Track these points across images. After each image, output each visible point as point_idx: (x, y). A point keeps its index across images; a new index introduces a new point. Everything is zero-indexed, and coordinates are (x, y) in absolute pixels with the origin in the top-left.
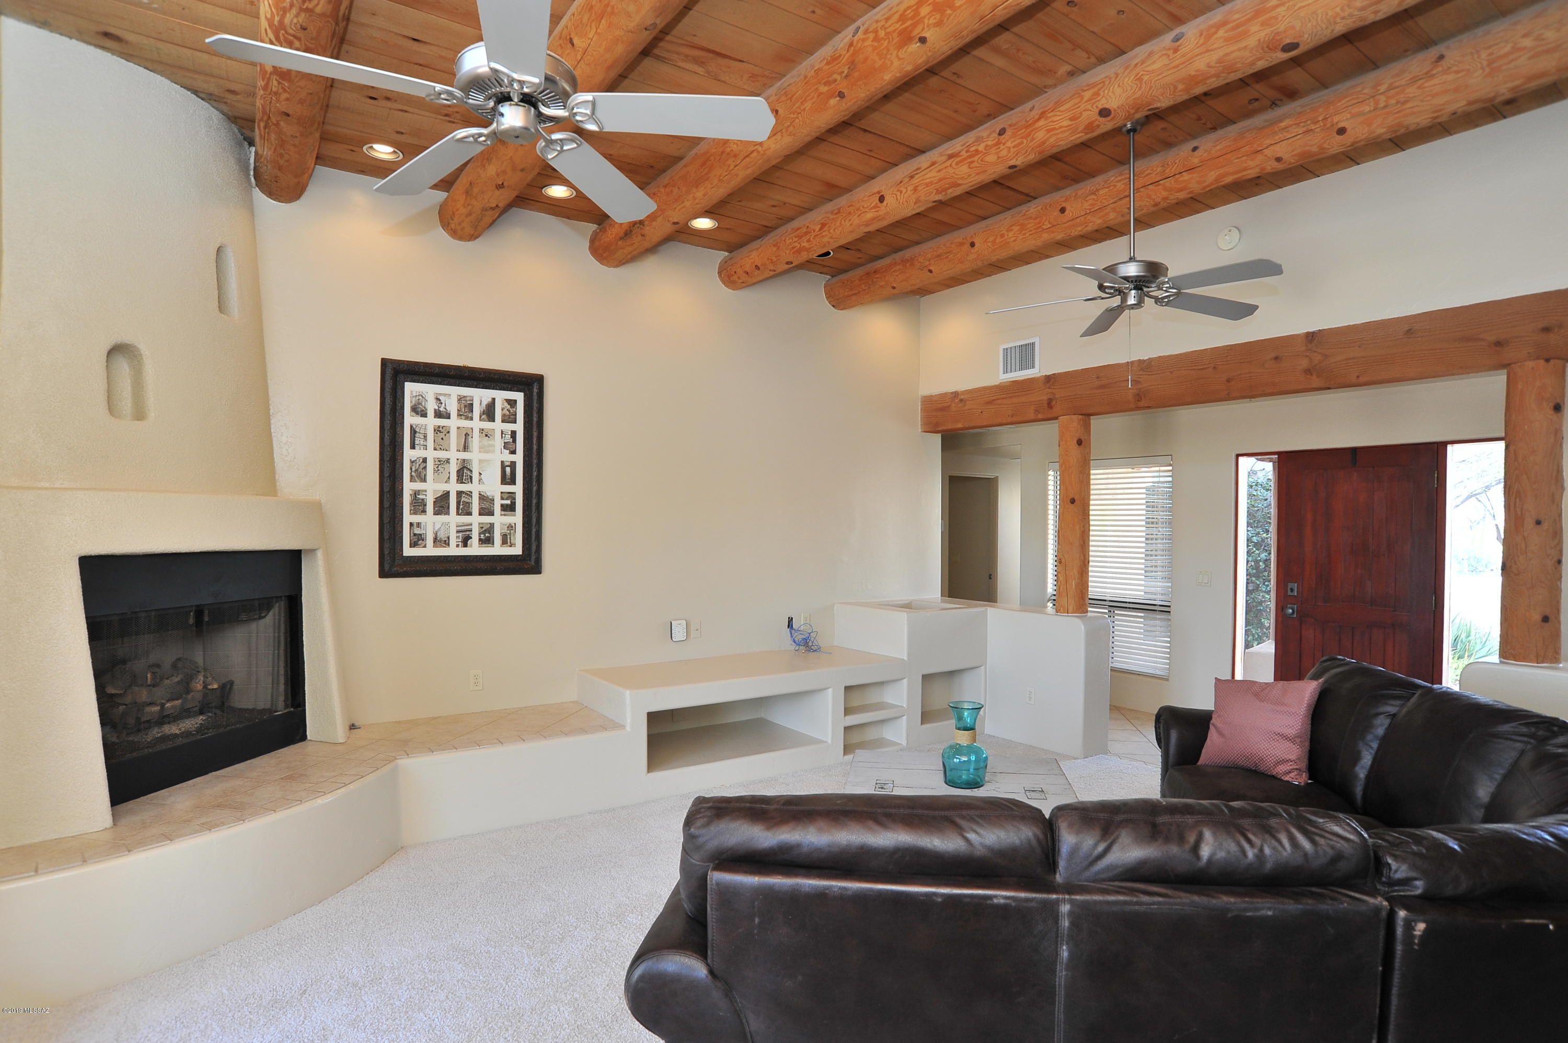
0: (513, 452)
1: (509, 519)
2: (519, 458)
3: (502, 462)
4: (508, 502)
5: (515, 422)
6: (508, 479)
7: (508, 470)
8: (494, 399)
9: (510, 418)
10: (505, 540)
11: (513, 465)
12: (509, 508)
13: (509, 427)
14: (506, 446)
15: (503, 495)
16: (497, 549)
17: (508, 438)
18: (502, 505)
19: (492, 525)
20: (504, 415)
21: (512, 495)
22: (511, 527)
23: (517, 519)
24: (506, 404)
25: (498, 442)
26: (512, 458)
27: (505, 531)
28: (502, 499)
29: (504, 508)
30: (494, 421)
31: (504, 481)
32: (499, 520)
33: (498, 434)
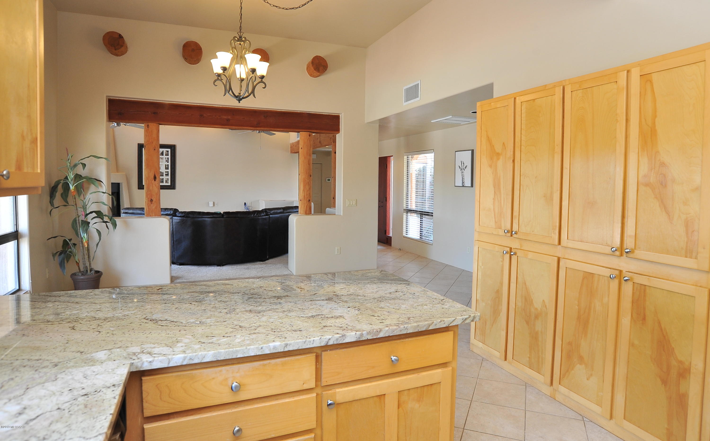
0: (168, 162)
1: (167, 177)
2: (169, 164)
3: (165, 165)
4: (167, 173)
5: (168, 155)
6: (167, 168)
7: (167, 166)
8: (163, 151)
9: (167, 155)
10: (166, 182)
11: (168, 165)
12: (167, 175)
13: (167, 157)
14: (166, 161)
15: (166, 172)
16: (164, 184)
17: (167, 159)
18: (166, 174)
19: (163, 178)
20: (166, 154)
21: (168, 172)
22: (168, 179)
23: (169, 177)
24: (166, 152)
25: (164, 160)
26: (168, 164)
27: (166, 180)
28: (165, 173)
29: (166, 175)
30: (163, 155)
31: (166, 169)
32: (165, 177)
33: (164, 158)
